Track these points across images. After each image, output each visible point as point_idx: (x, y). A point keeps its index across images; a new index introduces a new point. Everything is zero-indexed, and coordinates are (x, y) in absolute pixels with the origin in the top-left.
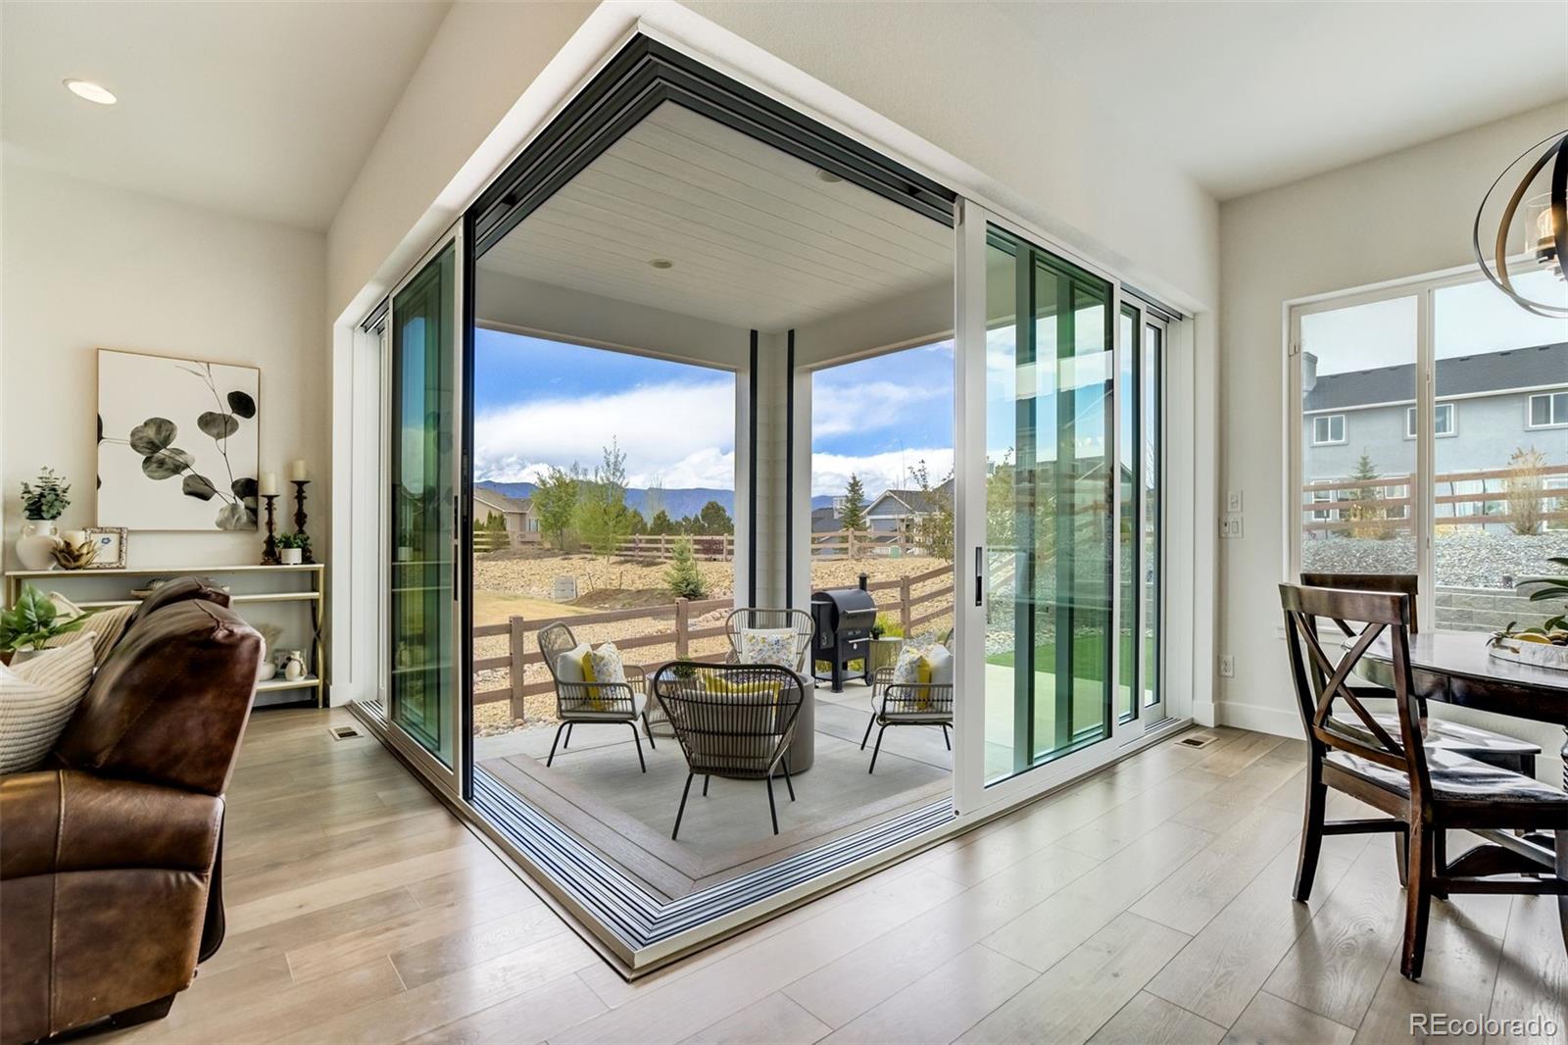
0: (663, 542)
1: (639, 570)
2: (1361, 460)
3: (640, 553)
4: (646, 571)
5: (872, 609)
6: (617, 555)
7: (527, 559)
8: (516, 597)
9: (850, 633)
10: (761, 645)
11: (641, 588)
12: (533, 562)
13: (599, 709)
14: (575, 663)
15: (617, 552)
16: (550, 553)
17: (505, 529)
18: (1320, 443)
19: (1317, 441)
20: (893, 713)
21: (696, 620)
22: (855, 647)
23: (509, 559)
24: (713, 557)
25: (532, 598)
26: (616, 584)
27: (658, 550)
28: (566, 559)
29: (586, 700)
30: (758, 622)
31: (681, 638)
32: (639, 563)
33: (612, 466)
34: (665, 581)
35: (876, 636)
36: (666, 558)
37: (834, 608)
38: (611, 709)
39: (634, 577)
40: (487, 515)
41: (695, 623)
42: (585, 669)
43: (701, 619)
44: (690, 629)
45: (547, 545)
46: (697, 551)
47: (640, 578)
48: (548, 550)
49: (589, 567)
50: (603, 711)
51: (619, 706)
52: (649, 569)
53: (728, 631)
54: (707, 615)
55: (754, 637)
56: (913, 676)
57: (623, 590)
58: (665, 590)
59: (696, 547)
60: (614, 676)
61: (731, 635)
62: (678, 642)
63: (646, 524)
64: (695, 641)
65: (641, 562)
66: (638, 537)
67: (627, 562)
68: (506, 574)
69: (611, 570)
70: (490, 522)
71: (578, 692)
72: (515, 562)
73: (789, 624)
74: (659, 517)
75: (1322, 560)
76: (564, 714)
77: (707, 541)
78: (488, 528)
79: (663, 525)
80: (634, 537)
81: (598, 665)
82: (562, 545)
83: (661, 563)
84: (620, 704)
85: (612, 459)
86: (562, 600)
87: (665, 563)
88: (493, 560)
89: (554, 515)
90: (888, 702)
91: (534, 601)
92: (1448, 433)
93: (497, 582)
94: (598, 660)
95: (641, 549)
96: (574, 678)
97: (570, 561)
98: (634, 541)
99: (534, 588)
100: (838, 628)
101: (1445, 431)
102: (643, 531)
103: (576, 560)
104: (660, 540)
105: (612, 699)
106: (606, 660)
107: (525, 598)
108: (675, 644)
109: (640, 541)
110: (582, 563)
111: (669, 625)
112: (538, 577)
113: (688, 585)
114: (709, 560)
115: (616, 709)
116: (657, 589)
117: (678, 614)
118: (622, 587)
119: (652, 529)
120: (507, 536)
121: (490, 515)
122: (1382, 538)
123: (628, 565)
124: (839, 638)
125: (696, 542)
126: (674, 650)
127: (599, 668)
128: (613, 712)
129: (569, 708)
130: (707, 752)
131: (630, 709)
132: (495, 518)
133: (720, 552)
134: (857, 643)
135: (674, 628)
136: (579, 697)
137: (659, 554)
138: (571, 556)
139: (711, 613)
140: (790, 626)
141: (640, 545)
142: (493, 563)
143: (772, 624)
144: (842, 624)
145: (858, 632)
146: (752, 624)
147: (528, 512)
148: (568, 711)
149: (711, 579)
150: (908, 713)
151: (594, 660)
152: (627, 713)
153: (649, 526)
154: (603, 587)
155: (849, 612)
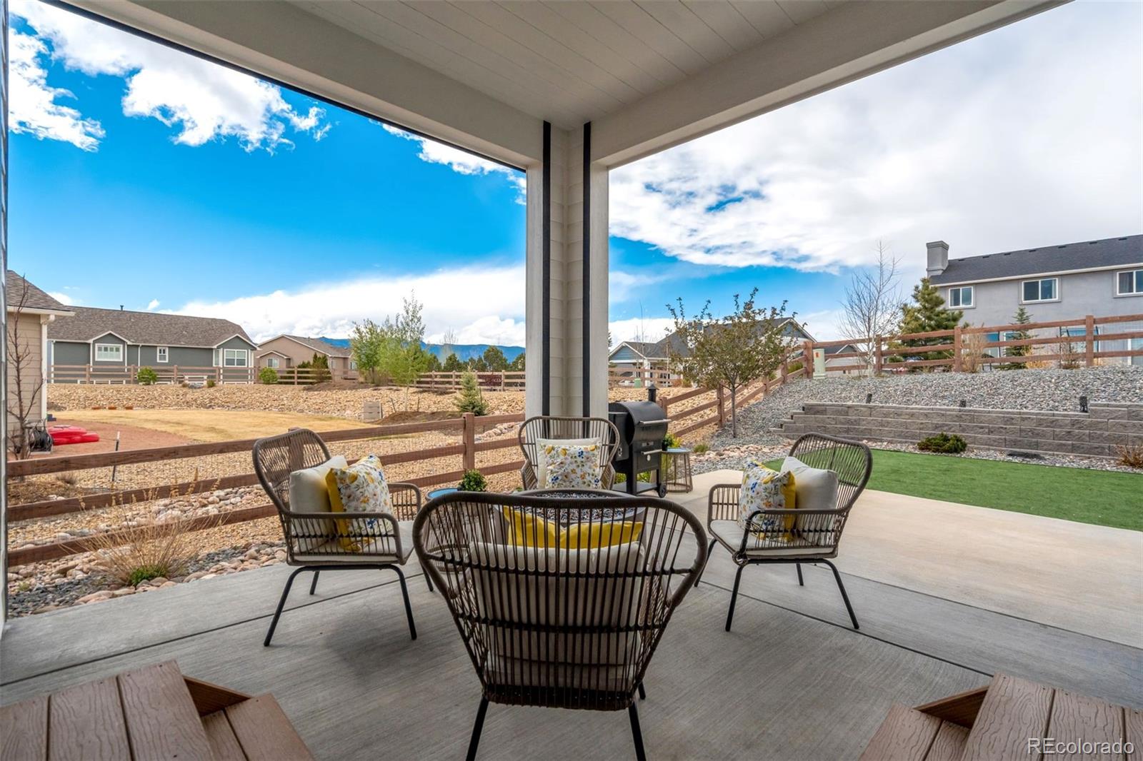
0: (453, 376)
1: (434, 397)
2: (1019, 311)
3: (436, 386)
4: (440, 398)
5: (665, 420)
6: (417, 387)
7: (345, 390)
8: (331, 418)
9: (644, 445)
10: (562, 457)
11: (435, 410)
12: (349, 392)
13: (349, 549)
14: (314, 485)
15: (417, 385)
16: (364, 385)
17: (327, 367)
18: (953, 307)
19: (951, 305)
20: (757, 549)
21: (480, 435)
22: (649, 458)
23: (329, 390)
24: (494, 388)
25: (344, 419)
26: (415, 408)
27: (449, 383)
28: (375, 390)
29: (332, 537)
30: (552, 433)
31: (467, 450)
32: (434, 392)
33: (410, 313)
34: (454, 404)
35: (664, 448)
36: (456, 389)
37: (629, 418)
38: (366, 549)
39: (430, 403)
40: (313, 356)
41: (480, 438)
42: (329, 491)
43: (484, 434)
44: (476, 442)
45: (362, 379)
46: (481, 384)
47: (435, 403)
48: (362, 383)
49: (394, 395)
50: (354, 553)
51: (378, 545)
52: (442, 397)
53: (520, 442)
54: (490, 431)
55: (553, 449)
56: (777, 498)
57: (421, 413)
58: (454, 412)
59: (481, 380)
60: (372, 502)
61: (526, 447)
62: (465, 454)
63: (440, 364)
64: (480, 452)
65: (436, 392)
66: (433, 373)
67: (425, 391)
68: (326, 401)
69: (412, 397)
70: (314, 362)
71: (319, 528)
72: (334, 391)
73: (586, 434)
74: (450, 359)
75: (1021, 385)
76: (296, 558)
77: (488, 376)
78: (313, 366)
79: (454, 364)
80: (431, 373)
81: (348, 487)
82: (373, 380)
83: (452, 393)
84: (379, 543)
85: (411, 309)
86: (369, 421)
87: (455, 392)
88: (316, 390)
89: (367, 357)
90: (750, 535)
91: (345, 421)
92: (1053, 300)
93: (317, 407)
94: (348, 481)
95: (437, 383)
96: (311, 506)
97: (379, 392)
98: (430, 376)
99: (348, 412)
100: (634, 438)
101: (1051, 298)
102: (439, 369)
103: (384, 391)
104: (451, 376)
105: (367, 535)
106: (360, 480)
107: (339, 419)
108: (461, 456)
109: (436, 376)
110: (388, 393)
111: (457, 439)
112: (352, 403)
113: (474, 408)
114: (491, 390)
115: (373, 548)
116: (448, 411)
117: (465, 428)
118: (420, 410)
119: (445, 367)
120: (329, 373)
121: (315, 356)
122: (1066, 367)
123: (426, 395)
124: (634, 450)
125: (480, 377)
126: (462, 461)
127: (348, 492)
128: (369, 554)
129: (304, 549)
130: (517, 654)
131: (393, 548)
132: (320, 358)
133: (499, 384)
134: (650, 454)
135: (461, 442)
136: (319, 533)
137: (450, 386)
138: (379, 388)
139: (493, 430)
140: (588, 437)
141: (436, 380)
142: (316, 393)
143: (566, 434)
144: (638, 435)
145: (651, 444)
146: (546, 434)
147: (350, 357)
148: (301, 553)
149: (492, 404)
150: (776, 548)
151: (342, 480)
152: (389, 554)
153: (443, 365)
154: (404, 410)
155: (645, 423)
